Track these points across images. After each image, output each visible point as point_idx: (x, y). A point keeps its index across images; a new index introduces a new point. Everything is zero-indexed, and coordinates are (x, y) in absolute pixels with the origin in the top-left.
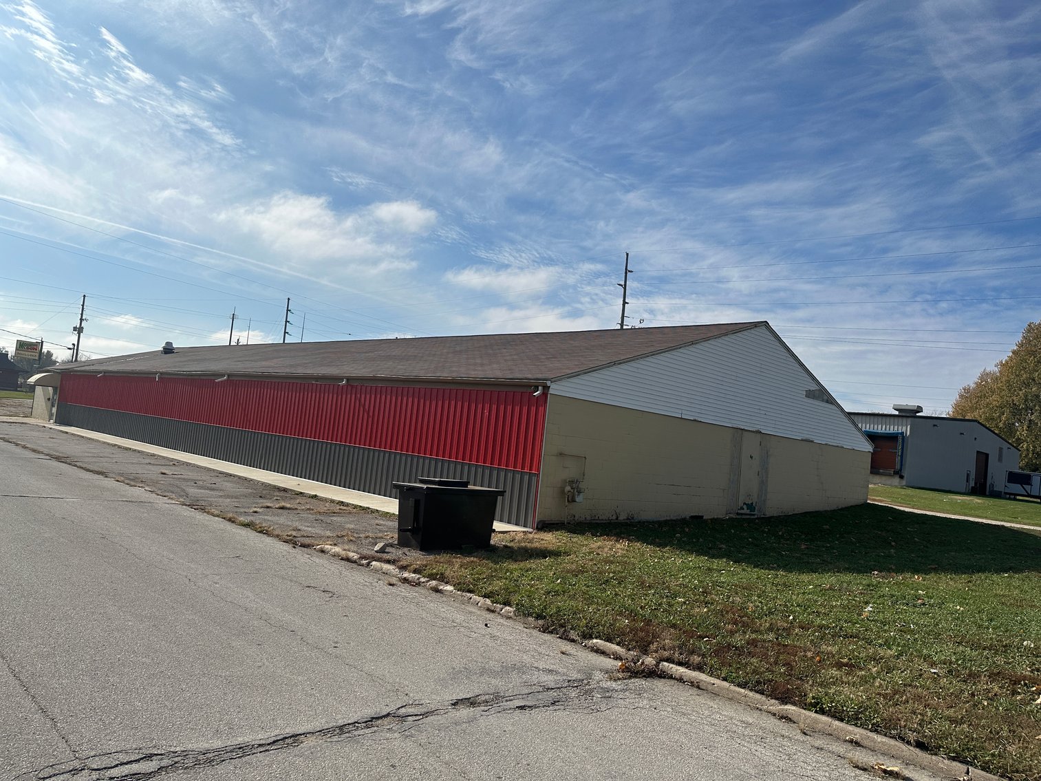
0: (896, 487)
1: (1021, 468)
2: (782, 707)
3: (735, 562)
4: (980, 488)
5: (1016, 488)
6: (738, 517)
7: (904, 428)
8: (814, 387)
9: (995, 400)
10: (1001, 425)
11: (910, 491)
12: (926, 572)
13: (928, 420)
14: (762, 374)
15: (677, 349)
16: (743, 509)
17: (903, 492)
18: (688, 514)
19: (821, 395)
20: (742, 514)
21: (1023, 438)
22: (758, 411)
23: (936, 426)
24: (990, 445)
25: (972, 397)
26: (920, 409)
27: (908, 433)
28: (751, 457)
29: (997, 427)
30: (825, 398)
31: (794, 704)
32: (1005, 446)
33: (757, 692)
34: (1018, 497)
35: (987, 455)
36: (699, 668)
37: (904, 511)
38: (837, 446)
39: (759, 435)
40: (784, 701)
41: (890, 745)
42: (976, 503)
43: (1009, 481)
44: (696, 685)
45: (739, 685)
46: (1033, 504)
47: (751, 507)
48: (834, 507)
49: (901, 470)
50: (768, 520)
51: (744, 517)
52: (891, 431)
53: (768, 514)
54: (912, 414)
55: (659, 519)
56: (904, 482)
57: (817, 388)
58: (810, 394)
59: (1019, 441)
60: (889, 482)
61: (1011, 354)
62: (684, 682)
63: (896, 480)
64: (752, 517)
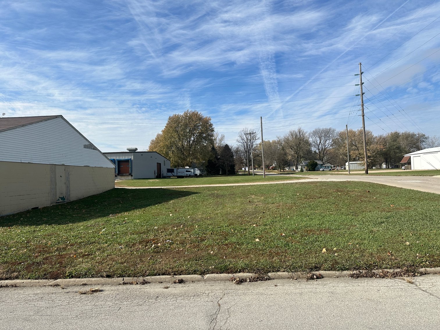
0: (130, 180)
1: (171, 167)
2: (55, 281)
3: (49, 225)
4: (159, 176)
5: (170, 174)
6: (57, 204)
7: (131, 157)
8: (87, 143)
9: (161, 144)
10: (164, 153)
11: (135, 181)
12: (130, 210)
13: (139, 153)
14: (62, 139)
15: (14, 129)
16: (59, 200)
17: (132, 181)
18: (30, 208)
19: (91, 146)
20: (59, 202)
21: (171, 157)
22: (62, 156)
23: (142, 155)
24: (161, 160)
25: (155, 143)
26: (136, 149)
27: (133, 159)
28: (61, 177)
29: (163, 153)
30: (93, 148)
31: (61, 278)
32: (166, 160)
33: (44, 279)
34: (171, 177)
35: (160, 164)
36: (17, 278)
37: (129, 189)
38: (100, 167)
39: (63, 167)
40: (56, 279)
41: (97, 280)
42: (157, 181)
43: (167, 172)
44: (15, 286)
45: (36, 279)
46: (174, 179)
47: (63, 198)
48: (101, 192)
49: (131, 173)
50: (72, 203)
51: (60, 203)
52: (127, 159)
53: (71, 200)
54: (134, 151)
55: (13, 213)
56: (133, 178)
57: (88, 144)
58: (86, 147)
59: (170, 158)
60: (127, 178)
61: (165, 128)
62: (8, 287)
63: (130, 177)
64: (64, 203)
